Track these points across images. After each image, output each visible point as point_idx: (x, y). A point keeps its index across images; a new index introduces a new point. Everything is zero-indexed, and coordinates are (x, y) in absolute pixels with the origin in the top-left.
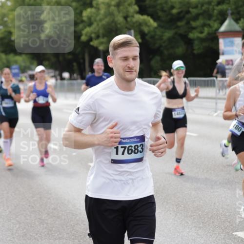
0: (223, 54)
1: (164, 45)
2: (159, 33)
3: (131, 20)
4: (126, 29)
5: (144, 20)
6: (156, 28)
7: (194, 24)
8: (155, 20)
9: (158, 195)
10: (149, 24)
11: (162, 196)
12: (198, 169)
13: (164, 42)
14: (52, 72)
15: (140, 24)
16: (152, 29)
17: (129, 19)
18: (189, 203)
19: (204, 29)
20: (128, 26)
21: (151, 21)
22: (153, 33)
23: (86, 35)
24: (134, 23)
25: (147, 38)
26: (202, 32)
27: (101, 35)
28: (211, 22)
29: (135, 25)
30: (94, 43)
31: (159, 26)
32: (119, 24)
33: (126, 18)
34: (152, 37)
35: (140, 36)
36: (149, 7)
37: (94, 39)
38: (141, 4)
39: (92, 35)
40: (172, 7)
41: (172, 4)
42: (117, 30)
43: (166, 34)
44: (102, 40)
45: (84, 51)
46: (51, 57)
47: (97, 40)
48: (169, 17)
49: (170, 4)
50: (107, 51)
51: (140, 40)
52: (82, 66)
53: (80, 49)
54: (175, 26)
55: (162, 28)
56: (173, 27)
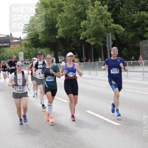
2: (126, 34)
3: (110, 27)
4: (107, 33)
5: (117, 27)
6: (124, 32)
7: (146, 29)
8: (123, 27)
9: (127, 129)
10: (120, 29)
15: (115, 29)
16: (122, 32)
17: (108, 27)
20: (107, 30)
21: (121, 27)
22: (122, 35)
23: (83, 36)
24: (111, 29)
25: (119, 37)
27: (91, 36)
30: (88, 41)
31: (126, 30)
33: (106, 26)
34: (122, 37)
35: (114, 37)
36: (120, 19)
37: (88, 38)
38: (115, 17)
39: (87, 36)
40: (134, 19)
41: (134, 18)
42: (101, 33)
43: (130, 35)
44: (93, 39)
45: (82, 45)
46: (62, 49)
47: (90, 39)
48: (132, 25)
49: (132, 17)
50: (95, 45)
51: (115, 39)
52: (81, 54)
53: (79, 44)
54: (136, 30)
55: (128, 31)
56: (134, 31)
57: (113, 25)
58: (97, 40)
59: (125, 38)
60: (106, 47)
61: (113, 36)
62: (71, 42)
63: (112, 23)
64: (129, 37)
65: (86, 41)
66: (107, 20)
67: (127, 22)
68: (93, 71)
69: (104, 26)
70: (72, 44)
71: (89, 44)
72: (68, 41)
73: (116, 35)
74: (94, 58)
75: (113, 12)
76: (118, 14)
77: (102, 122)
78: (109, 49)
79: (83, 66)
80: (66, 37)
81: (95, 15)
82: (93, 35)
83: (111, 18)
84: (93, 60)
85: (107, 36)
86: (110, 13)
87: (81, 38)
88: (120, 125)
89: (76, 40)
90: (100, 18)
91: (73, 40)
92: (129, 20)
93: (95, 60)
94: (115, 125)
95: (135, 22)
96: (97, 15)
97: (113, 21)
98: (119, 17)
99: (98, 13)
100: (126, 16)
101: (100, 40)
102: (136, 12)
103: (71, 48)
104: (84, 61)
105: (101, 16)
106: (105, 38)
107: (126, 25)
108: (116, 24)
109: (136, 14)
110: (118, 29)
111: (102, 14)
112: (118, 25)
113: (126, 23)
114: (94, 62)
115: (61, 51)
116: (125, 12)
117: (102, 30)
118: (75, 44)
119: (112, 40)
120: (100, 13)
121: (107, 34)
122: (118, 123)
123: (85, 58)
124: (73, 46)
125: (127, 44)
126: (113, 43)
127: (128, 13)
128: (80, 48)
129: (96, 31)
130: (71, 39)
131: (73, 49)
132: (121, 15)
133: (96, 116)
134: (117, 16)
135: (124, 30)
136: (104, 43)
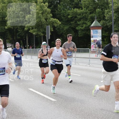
0: (92, 37)
1: (64, 32)
2: (62, 27)
3: (49, 21)
4: (46, 25)
5: (55, 20)
6: (60, 25)
7: (79, 23)
8: (60, 21)
9: (62, 104)
10: (57, 23)
11: (64, 105)
12: (81, 92)
13: (64, 31)
14: (11, 45)
15: (53, 23)
16: (58, 25)
17: (48, 20)
18: (77, 108)
19: (83, 25)
20: (47, 23)
21: (58, 21)
22: (59, 27)
23: (27, 27)
24: (50, 22)
25: (56, 29)
26: (82, 27)
27: (34, 27)
28: (87, 22)
29: (51, 23)
30: (31, 31)
31: (62, 23)
32: (43, 22)
33: (46, 19)
34: (59, 29)
35: (53, 28)
36: (57, 15)
37: (31, 29)
38: (54, 13)
39: (30, 28)
40: (69, 15)
41: (68, 13)
42: (42, 25)
43: (65, 27)
44: (35, 30)
45: (26, 35)
46: (10, 38)
47: (32, 30)
48: (67, 19)
49: (67, 13)
50: (37, 35)
51: (53, 30)
52: (25, 42)
53: (24, 34)
54: (70, 23)
55: (63, 24)
56: (69, 24)
57: (52, 19)
58: (39, 30)
59: (61, 30)
60: (46, 37)
61: (51, 28)
62: (17, 32)
63: (51, 18)
64: (64, 29)
65: (29, 31)
66: (47, 15)
67: (63, 16)
68: (35, 56)
69: (44, 20)
70: (18, 34)
71: (31, 34)
72: (15, 31)
73: (54, 28)
74: (35, 45)
75: (52, 9)
76: (56, 10)
77: (41, 98)
78: (48, 38)
79: (26, 52)
80: (14, 27)
81: (38, 10)
82: (35, 27)
83: (50, 13)
84: (34, 47)
85: (47, 28)
86: (49, 9)
87: (26, 29)
88: (56, 101)
89: (21, 31)
90: (41, 13)
91: (19, 30)
92: (65, 15)
93: (36, 47)
94: (52, 101)
95: (69, 17)
96: (39, 10)
97: (52, 16)
98: (56, 12)
99: (40, 9)
100: (62, 12)
101: (40, 31)
102: (70, 9)
103: (17, 37)
104: (27, 48)
105: (42, 11)
106: (45, 29)
107: (62, 19)
108: (54, 18)
109: (70, 10)
110: (56, 23)
111: (43, 10)
112: (55, 19)
113: (63, 18)
114: (35, 48)
115: (8, 39)
116: (61, 9)
117: (43, 23)
118: (20, 34)
119: (50, 32)
120: (41, 9)
121: (47, 27)
122: (55, 99)
123: (28, 46)
124: (19, 36)
125: (63, 34)
126: (51, 33)
127: (64, 10)
128: (24, 37)
129: (38, 24)
130: (18, 30)
131: (19, 38)
132: (58, 11)
133: (36, 93)
134: (55, 12)
135: (60, 23)
136: (44, 33)
